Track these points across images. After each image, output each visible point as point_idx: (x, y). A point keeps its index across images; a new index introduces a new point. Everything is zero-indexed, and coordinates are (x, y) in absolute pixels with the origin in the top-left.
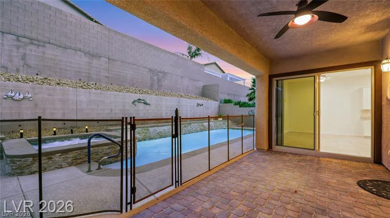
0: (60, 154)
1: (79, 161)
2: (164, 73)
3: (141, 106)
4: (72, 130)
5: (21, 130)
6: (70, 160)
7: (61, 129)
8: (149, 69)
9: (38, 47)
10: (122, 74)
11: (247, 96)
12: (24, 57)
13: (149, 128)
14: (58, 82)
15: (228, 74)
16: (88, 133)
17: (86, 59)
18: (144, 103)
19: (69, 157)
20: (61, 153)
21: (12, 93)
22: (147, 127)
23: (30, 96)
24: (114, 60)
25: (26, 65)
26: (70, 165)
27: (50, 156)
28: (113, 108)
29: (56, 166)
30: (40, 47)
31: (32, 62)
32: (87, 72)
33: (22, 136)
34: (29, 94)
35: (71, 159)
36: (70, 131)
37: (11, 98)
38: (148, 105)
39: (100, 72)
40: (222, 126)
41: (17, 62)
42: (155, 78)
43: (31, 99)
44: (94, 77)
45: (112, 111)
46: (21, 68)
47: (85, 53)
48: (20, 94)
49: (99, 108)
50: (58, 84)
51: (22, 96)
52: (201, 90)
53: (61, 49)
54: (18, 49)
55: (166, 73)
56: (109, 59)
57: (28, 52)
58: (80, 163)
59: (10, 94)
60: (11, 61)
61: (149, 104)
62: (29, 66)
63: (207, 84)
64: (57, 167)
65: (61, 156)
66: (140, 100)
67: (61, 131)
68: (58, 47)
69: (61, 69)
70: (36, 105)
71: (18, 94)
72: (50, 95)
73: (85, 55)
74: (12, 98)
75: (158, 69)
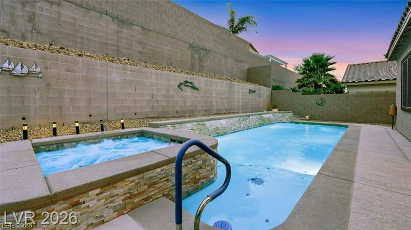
0: (98, 191)
1: (136, 200)
2: (207, 51)
3: (188, 91)
4: (102, 126)
5: (24, 125)
6: (119, 201)
7: (87, 123)
8: (190, 44)
9: (52, 6)
10: (158, 50)
11: (297, 82)
12: (32, 18)
13: (205, 123)
14: (80, 53)
15: (271, 56)
16: (125, 130)
17: (113, 26)
18: (192, 87)
19: (118, 195)
20: (102, 187)
21: (10, 64)
22: (202, 121)
23: (38, 70)
24: (149, 30)
25: (35, 30)
26: (120, 211)
27: (76, 199)
28: (154, 93)
29: (91, 221)
30: (54, 6)
31: (43, 26)
32: (116, 44)
33: (25, 135)
34: (37, 67)
35: (123, 198)
36: (99, 127)
37: (8, 73)
38: (196, 90)
39: (132, 45)
40: (282, 119)
41: (23, 24)
42: (197, 56)
43: (40, 75)
44: (125, 51)
45: (153, 98)
46: (29, 35)
47: (113, 18)
48: (22, 67)
49: (137, 92)
50: (80, 55)
51: (25, 70)
52: (246, 74)
53: (82, 9)
54: (24, 6)
55: (209, 50)
56: (143, 28)
57: (38, 11)
58: (140, 205)
59: (6, 65)
60: (13, 23)
61: (198, 89)
62: (38, 32)
63: (252, 67)
64: (92, 224)
65: (101, 193)
66: (186, 82)
67: (87, 127)
68: (77, 7)
69: (82, 39)
70: (49, 85)
71: (19, 67)
72: (69, 70)
73: (113, 20)
74: (10, 72)
75: (200, 45)
